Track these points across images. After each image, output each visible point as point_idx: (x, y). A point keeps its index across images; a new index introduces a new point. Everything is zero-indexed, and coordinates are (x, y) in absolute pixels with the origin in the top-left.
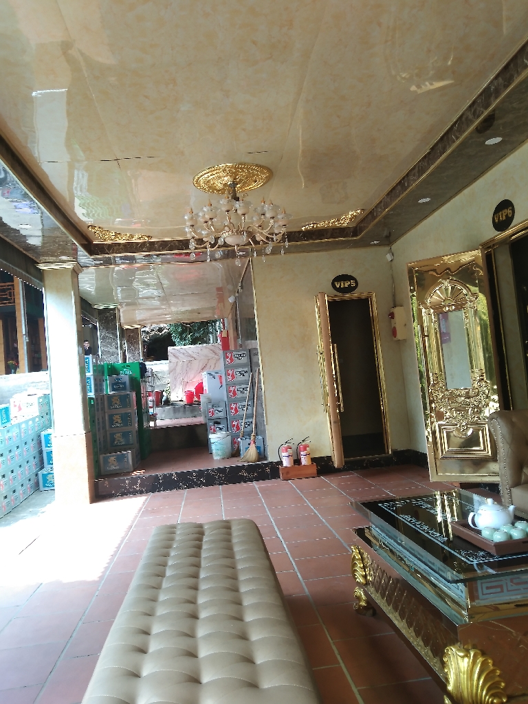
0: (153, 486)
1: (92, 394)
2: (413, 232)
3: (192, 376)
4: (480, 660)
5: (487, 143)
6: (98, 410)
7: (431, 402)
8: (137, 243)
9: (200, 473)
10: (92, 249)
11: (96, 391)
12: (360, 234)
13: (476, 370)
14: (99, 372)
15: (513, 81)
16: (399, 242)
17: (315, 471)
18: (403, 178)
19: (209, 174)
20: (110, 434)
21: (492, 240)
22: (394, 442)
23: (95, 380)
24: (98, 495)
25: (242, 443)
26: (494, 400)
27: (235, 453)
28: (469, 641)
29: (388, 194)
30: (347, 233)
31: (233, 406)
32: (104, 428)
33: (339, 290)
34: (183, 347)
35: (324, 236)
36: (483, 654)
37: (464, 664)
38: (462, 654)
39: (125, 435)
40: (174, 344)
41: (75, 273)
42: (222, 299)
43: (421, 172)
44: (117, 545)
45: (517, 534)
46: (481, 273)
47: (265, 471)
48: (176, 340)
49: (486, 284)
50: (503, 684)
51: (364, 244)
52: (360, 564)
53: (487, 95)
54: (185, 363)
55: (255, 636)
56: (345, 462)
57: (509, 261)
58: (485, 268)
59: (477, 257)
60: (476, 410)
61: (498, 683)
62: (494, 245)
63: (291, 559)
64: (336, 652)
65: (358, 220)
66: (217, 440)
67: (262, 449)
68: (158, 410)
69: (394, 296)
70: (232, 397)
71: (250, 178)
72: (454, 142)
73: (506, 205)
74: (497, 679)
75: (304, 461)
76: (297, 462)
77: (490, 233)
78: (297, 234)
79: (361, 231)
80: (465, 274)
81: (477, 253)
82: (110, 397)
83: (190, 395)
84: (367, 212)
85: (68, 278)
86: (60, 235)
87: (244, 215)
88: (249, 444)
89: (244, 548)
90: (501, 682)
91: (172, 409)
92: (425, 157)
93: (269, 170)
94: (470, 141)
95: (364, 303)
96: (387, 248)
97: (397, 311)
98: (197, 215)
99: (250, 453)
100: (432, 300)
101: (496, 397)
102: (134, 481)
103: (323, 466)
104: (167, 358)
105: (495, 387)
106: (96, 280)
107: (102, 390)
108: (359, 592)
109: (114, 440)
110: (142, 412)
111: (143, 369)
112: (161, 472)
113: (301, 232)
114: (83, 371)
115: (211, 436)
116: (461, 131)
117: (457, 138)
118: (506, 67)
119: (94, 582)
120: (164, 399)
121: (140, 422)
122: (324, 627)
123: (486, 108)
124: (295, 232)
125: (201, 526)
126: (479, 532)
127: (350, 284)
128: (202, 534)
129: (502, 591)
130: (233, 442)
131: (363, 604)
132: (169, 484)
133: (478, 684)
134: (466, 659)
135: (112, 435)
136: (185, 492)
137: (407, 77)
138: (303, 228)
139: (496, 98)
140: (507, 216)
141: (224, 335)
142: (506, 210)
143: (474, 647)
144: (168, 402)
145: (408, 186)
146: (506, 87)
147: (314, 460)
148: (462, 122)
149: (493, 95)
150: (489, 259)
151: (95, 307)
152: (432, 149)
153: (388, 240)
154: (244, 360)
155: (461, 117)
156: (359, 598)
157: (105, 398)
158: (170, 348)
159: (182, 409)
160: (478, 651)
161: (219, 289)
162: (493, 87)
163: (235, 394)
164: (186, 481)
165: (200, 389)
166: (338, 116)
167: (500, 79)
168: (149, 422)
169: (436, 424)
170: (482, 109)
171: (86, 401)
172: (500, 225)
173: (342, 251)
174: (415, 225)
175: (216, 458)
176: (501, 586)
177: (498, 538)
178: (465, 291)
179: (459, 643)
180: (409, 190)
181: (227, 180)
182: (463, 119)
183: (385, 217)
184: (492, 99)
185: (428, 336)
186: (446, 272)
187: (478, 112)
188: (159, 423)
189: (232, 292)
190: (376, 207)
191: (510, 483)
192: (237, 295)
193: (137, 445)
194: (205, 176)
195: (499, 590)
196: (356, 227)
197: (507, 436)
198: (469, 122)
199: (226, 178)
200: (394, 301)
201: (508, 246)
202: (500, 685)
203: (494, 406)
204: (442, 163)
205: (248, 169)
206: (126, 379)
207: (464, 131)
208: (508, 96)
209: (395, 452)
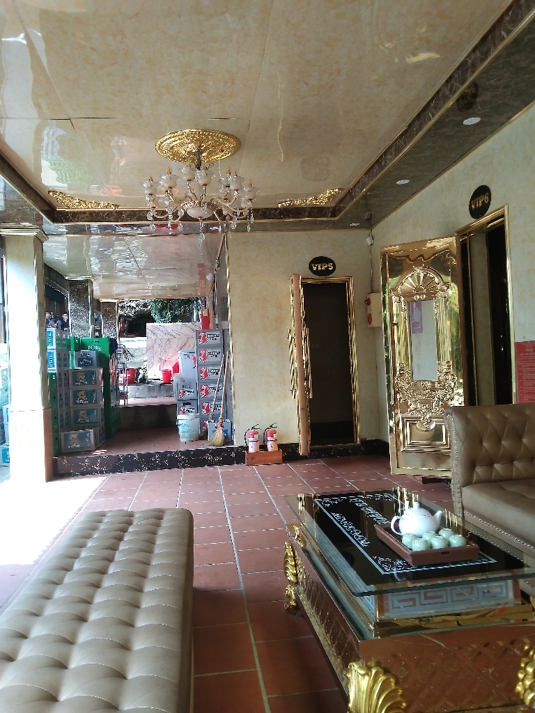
0: (114, 467)
1: (53, 369)
2: (393, 215)
3: (170, 354)
4: (382, 678)
5: (466, 122)
6: (60, 386)
7: (396, 393)
8: (104, 212)
9: (163, 456)
10: (56, 216)
11: (59, 366)
12: (339, 214)
13: (444, 363)
14: (64, 347)
15: (490, 55)
16: (379, 225)
17: (280, 457)
18: (381, 157)
19: (171, 140)
20: (74, 411)
21: (468, 227)
22: (363, 430)
23: (58, 354)
24: (56, 472)
25: (210, 425)
26: (458, 394)
27: (203, 436)
28: (373, 658)
29: (366, 174)
30: (325, 212)
31: (204, 387)
32: (67, 404)
33: (317, 273)
34: (162, 324)
35: (301, 214)
36: (386, 671)
37: (365, 682)
38: (363, 672)
39: (89, 412)
40: (153, 321)
41: (39, 241)
42: (203, 276)
43: (398, 150)
44: (62, 528)
45: (437, 544)
46: (454, 262)
47: (230, 455)
48: (156, 317)
49: (459, 273)
50: (404, 705)
51: (343, 225)
52: (291, 561)
53: (464, 68)
54: (164, 341)
55: (139, 644)
56: (311, 450)
57: (485, 251)
58: (459, 257)
59: (451, 244)
60: (440, 403)
61: (400, 703)
62: (470, 233)
63: (234, 549)
64: (256, 654)
65: (337, 199)
66: (185, 421)
67: (229, 432)
68: (130, 389)
69: (372, 281)
70: (204, 378)
71: (217, 147)
72: (430, 119)
73: (483, 191)
74: (399, 699)
75: (271, 446)
76: (263, 447)
77: (466, 220)
78: (273, 211)
79: (340, 211)
80: (438, 262)
81: (452, 240)
82: (75, 372)
83: (167, 374)
84: (345, 192)
85: (31, 247)
86: (17, 199)
87: (206, 185)
88: (216, 428)
89: (166, 541)
90: (403, 702)
91: (146, 388)
92: (402, 135)
93: (236, 138)
94: (447, 120)
95: (341, 287)
96: (367, 232)
97: (373, 297)
98: (157, 183)
99: (217, 437)
100: (403, 287)
101: (461, 391)
102: (94, 461)
103: (289, 453)
104: (144, 335)
105: (461, 381)
106: (68, 250)
107: (67, 365)
108: (291, 590)
109: (77, 417)
110: (110, 390)
111: (113, 345)
112: (122, 453)
113: (277, 209)
114: (44, 344)
115: (179, 417)
116: (437, 108)
117: (433, 115)
118: (484, 39)
119: (28, 567)
120: (140, 376)
121: (107, 402)
122: (250, 626)
123: (463, 83)
124: (271, 209)
125: (131, 515)
126: (399, 538)
127: (328, 267)
128: (130, 523)
129: (414, 605)
130: (203, 424)
131: (293, 603)
132: (130, 465)
133: (377, 703)
134: (367, 678)
135: (76, 412)
136: (146, 474)
137: (391, 47)
138: (280, 205)
139: (473, 72)
140: (483, 202)
141: (205, 314)
142: (482, 196)
143: (378, 664)
144: (144, 380)
145: (385, 166)
146: (483, 60)
147: (280, 446)
148: (439, 97)
149: (470, 69)
150: (464, 249)
151: (67, 278)
152: (410, 126)
153: (369, 223)
154: (219, 340)
155: (438, 92)
156: (289, 597)
157: (70, 373)
158: (148, 325)
159: (157, 388)
160: (380, 670)
161: (200, 265)
162: (470, 61)
163: (206, 375)
164: (148, 463)
165: (176, 368)
166: (306, 84)
167: (478, 53)
168: (118, 400)
169: (400, 416)
170: (458, 85)
171: (45, 375)
172: (477, 212)
173: (322, 232)
174: (396, 208)
175: (183, 440)
176: (413, 600)
177: (417, 546)
178: (436, 280)
179: (362, 660)
180: (386, 169)
181: (191, 147)
182: (440, 95)
183: (365, 197)
184: (469, 72)
185: (396, 324)
186: (418, 259)
187: (454, 87)
188: (131, 401)
189: (212, 269)
190: (354, 186)
191: (461, 481)
192: (215, 272)
193: (102, 424)
194: (169, 141)
195: (411, 603)
196: (335, 207)
197: (461, 433)
198: (446, 98)
199: (190, 145)
200: (372, 287)
201: (484, 235)
202: (402, 705)
203: (458, 401)
204: (418, 142)
205: (212, 136)
206: (93, 355)
207: (440, 109)
208: (486, 71)
209: (364, 442)
